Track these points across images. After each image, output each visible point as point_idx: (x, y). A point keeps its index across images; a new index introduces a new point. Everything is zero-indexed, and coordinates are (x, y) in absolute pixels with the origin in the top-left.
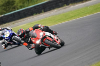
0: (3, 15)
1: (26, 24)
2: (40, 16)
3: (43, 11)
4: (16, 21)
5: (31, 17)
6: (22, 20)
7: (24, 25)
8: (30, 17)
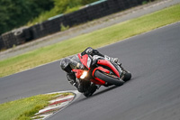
0: (87, 6)
1: (128, 21)
2: (154, 5)
4: (111, 16)
5: (138, 8)
6: (121, 13)
7: (125, 22)
8: (136, 8)
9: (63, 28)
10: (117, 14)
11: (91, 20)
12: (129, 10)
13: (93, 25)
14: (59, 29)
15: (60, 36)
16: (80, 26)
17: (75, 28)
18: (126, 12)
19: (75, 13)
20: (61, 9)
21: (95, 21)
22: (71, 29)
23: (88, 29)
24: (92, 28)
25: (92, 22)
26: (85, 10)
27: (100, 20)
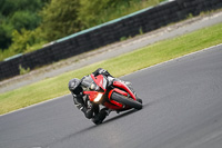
0: (52, 43)
2: (135, 42)
3: (141, 30)
4: (81, 56)
5: (115, 45)
6: (94, 52)
8: (113, 45)
9: (22, 70)
10: (89, 53)
11: (57, 60)
12: (104, 49)
13: (59, 66)
14: (17, 73)
15: (19, 80)
16: (43, 69)
17: (38, 70)
18: (100, 50)
19: (38, 51)
20: (21, 47)
21: (62, 62)
22: (33, 72)
23: (53, 72)
24: (58, 70)
25: (59, 63)
26: (50, 48)
27: (69, 60)
